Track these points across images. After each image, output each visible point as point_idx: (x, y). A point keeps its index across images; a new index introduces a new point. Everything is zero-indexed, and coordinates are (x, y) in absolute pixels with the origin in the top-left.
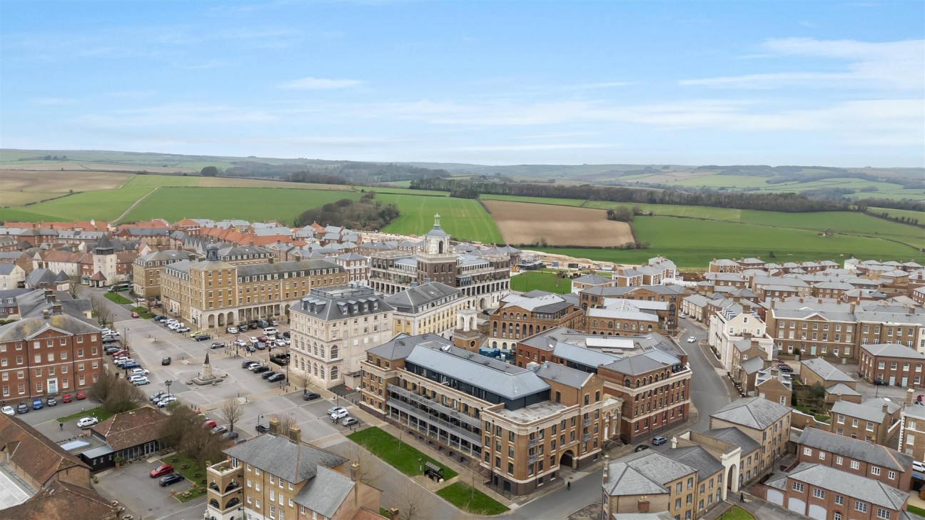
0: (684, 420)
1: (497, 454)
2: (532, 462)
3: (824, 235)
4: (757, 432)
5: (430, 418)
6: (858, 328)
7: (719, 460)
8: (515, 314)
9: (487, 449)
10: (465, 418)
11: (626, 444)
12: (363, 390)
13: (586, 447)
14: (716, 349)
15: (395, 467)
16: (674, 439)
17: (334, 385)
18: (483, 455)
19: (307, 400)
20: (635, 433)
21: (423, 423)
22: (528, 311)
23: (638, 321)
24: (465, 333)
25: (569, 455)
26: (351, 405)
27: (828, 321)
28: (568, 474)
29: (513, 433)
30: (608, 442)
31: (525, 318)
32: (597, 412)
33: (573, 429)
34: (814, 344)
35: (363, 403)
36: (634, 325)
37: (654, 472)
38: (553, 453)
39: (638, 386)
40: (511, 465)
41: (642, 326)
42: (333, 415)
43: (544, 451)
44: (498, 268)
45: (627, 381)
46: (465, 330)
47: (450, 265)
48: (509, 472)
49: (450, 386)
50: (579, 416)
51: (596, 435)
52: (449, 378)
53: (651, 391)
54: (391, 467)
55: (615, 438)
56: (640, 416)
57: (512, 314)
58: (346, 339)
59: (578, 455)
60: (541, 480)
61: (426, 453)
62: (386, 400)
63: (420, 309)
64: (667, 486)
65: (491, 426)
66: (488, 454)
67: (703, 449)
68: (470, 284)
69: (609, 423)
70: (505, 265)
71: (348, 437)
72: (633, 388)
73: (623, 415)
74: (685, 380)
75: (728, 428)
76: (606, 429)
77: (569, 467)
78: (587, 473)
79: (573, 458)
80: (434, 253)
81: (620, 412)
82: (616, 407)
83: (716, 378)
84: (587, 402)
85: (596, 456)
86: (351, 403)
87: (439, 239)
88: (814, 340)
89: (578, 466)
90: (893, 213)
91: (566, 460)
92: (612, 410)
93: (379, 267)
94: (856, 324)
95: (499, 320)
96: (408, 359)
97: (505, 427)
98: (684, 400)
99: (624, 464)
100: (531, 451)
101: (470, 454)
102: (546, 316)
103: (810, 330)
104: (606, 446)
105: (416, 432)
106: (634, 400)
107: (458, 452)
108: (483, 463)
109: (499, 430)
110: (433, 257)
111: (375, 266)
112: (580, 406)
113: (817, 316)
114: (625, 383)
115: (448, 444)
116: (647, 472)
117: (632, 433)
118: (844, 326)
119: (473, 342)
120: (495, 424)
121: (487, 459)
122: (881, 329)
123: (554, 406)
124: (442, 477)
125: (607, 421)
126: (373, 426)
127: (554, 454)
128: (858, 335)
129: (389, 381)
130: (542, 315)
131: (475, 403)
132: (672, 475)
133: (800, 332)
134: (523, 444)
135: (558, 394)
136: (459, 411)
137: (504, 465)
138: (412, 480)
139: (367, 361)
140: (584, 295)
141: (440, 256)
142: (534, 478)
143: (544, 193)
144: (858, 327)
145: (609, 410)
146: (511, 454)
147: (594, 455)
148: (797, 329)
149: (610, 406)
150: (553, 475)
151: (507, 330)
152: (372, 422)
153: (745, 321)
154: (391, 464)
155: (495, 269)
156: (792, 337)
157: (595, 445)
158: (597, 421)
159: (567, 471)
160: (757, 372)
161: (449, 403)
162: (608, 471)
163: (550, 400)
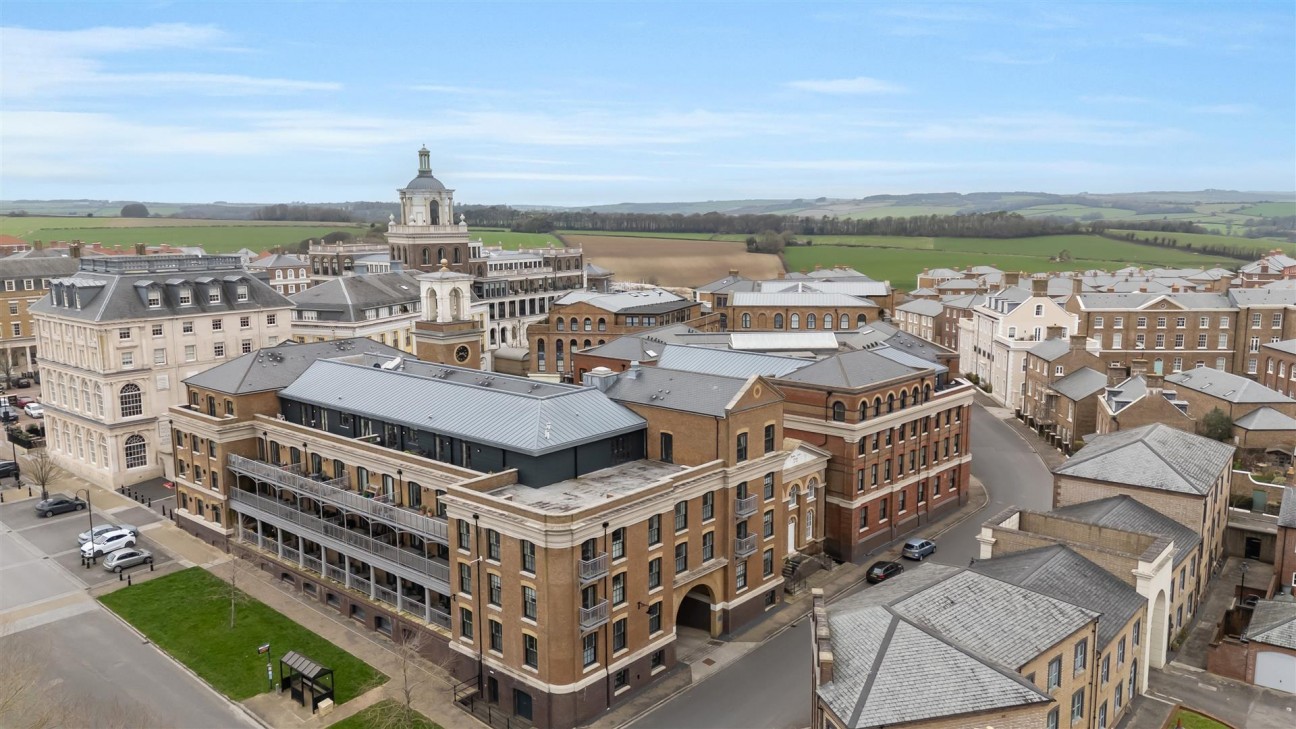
0: (961, 502)
1: (492, 611)
2: (590, 626)
3: (1058, 260)
4: (1185, 501)
5: (327, 531)
6: (1241, 319)
7: (1128, 580)
8: (581, 320)
9: (465, 600)
10: (410, 521)
11: (840, 562)
12: (181, 480)
13: (745, 575)
14: (977, 377)
15: (200, 675)
16: (986, 534)
17: (135, 480)
18: (456, 618)
19: (43, 514)
20: (860, 533)
21: (312, 548)
22: (608, 312)
23: (836, 309)
24: (440, 327)
25: (703, 599)
26: (155, 520)
27: (1186, 309)
28: (702, 650)
29: (532, 546)
30: (796, 561)
31: (602, 327)
32: (768, 481)
33: (709, 526)
34: (1158, 357)
35: (182, 512)
36: (828, 319)
37: (977, 628)
38: (655, 596)
39: (864, 418)
40: (530, 642)
41: (845, 319)
42: (87, 547)
43: (628, 592)
44: (560, 269)
45: (836, 404)
46: (439, 320)
47: (456, 250)
48: (527, 662)
49: (382, 443)
50: (725, 491)
51: (769, 542)
52: (380, 424)
53: (892, 429)
54: (191, 674)
55: (813, 550)
56: (869, 491)
57: (574, 321)
58: (163, 369)
59: (726, 598)
60: (622, 677)
61: (311, 626)
62: (229, 498)
63: (371, 314)
64: (1026, 672)
65: (472, 531)
66: (467, 614)
67: (1075, 554)
68: (504, 295)
69: (798, 511)
70: (573, 263)
71: (101, 599)
72: (853, 422)
73: (828, 491)
74: (960, 407)
75: (1106, 500)
76: (791, 528)
77: (704, 633)
78: (751, 645)
79: (712, 607)
80: (420, 223)
81: (821, 485)
82: (813, 472)
83: (995, 423)
84: (742, 454)
85: (771, 596)
86: (161, 516)
87: (431, 197)
88: (1160, 349)
89: (726, 629)
90: (1141, 235)
91: (694, 613)
92: (803, 479)
93: (326, 272)
94: (1237, 313)
95: (548, 335)
96: (286, 392)
97: (509, 530)
98: (960, 456)
99: (880, 610)
100: (589, 595)
101: (425, 622)
102: (646, 320)
103: (1151, 330)
104: (794, 568)
105: (296, 571)
106: (855, 450)
107: (394, 616)
108: (456, 639)
109: (491, 541)
110: (418, 231)
111: (317, 272)
112: (725, 465)
113: (1164, 300)
114: (831, 413)
115: (372, 598)
116: (957, 633)
117: (855, 535)
118: (1215, 317)
119: (463, 350)
120: (481, 524)
121: (466, 630)
122: (1284, 319)
123: (657, 471)
124: (330, 695)
125: (793, 506)
126: (190, 564)
127: (660, 599)
128: (1242, 333)
129: (233, 447)
130: (636, 320)
131: (435, 478)
132: (1032, 635)
133: (1133, 335)
134: (561, 576)
135: (667, 440)
136: (401, 505)
137: (513, 644)
138: (238, 710)
139: (188, 407)
140: (719, 299)
141: (432, 230)
142: (602, 673)
143: (653, 226)
144: (1242, 317)
145: (794, 479)
146: (527, 608)
147: (765, 594)
148: (1127, 328)
149: (798, 468)
150: (658, 657)
151: (566, 355)
152: (189, 554)
153: (1038, 313)
154: (190, 666)
155: (554, 270)
156: (1117, 345)
157: (769, 567)
158: (769, 504)
159: (698, 643)
160: (1102, 391)
161: (376, 486)
162: (828, 642)
163: (647, 458)
